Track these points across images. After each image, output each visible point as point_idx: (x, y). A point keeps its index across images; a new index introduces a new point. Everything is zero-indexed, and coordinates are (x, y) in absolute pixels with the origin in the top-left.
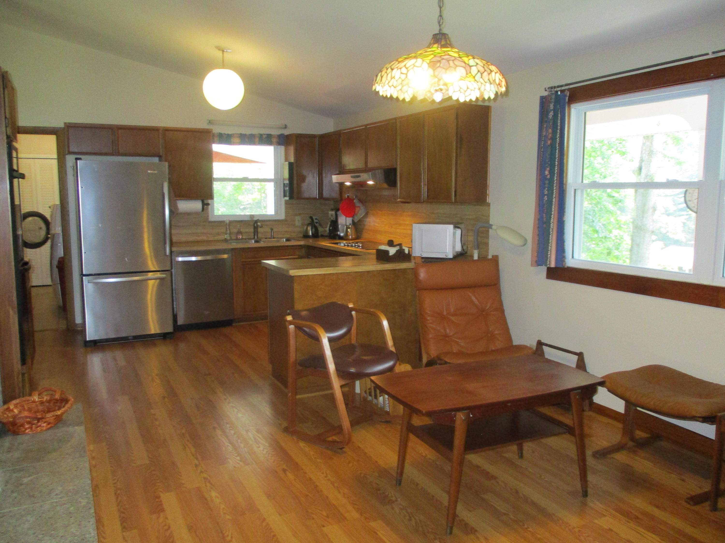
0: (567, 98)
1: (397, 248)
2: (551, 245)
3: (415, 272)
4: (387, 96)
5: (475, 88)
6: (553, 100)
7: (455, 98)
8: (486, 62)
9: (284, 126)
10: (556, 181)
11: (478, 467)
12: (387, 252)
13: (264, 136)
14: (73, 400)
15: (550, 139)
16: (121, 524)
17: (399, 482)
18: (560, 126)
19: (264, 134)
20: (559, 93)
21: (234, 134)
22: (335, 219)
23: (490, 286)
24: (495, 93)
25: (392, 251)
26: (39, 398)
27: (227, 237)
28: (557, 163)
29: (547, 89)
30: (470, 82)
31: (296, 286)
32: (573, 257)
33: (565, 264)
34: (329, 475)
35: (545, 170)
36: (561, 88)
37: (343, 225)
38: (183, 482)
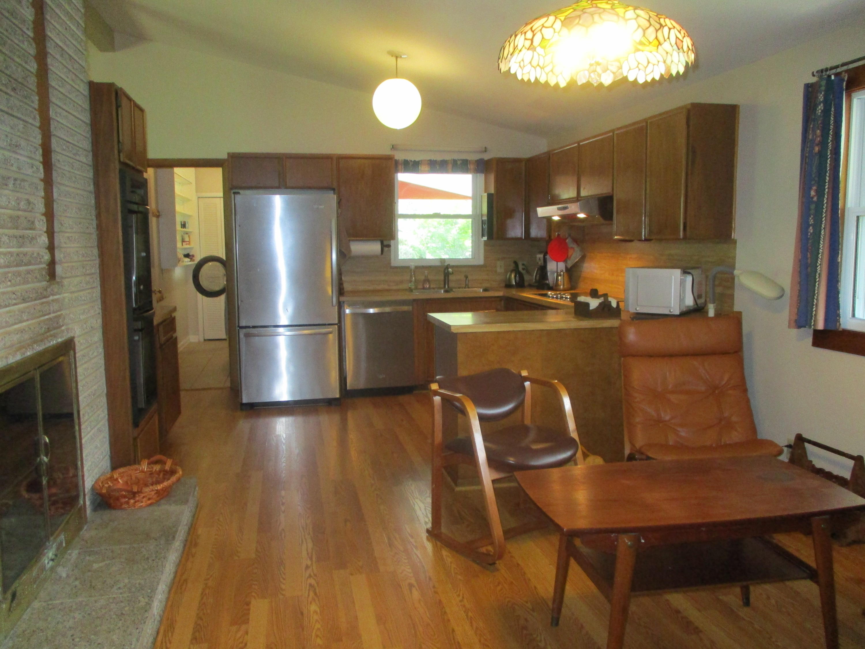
0: (845, 84)
1: (601, 300)
2: (817, 297)
3: (620, 332)
4: (529, 80)
5: (658, 62)
6: (823, 88)
7: (631, 79)
8: (656, 14)
9: (484, 149)
10: (825, 205)
11: (678, 612)
12: (587, 305)
13: (459, 163)
14: (181, 473)
15: (817, 145)
16: (194, 633)
17: (555, 621)
18: (833, 124)
19: (459, 160)
20: (833, 77)
21: (421, 161)
22: (543, 264)
23: (729, 353)
24: (685, 64)
25: (594, 303)
26: (148, 467)
27: (412, 285)
28: (827, 178)
29: (815, 73)
30: (651, 52)
31: (460, 347)
32: (854, 315)
33: (840, 324)
34: (465, 600)
35: (810, 189)
36: (836, 71)
37: (553, 273)
38: (283, 587)
